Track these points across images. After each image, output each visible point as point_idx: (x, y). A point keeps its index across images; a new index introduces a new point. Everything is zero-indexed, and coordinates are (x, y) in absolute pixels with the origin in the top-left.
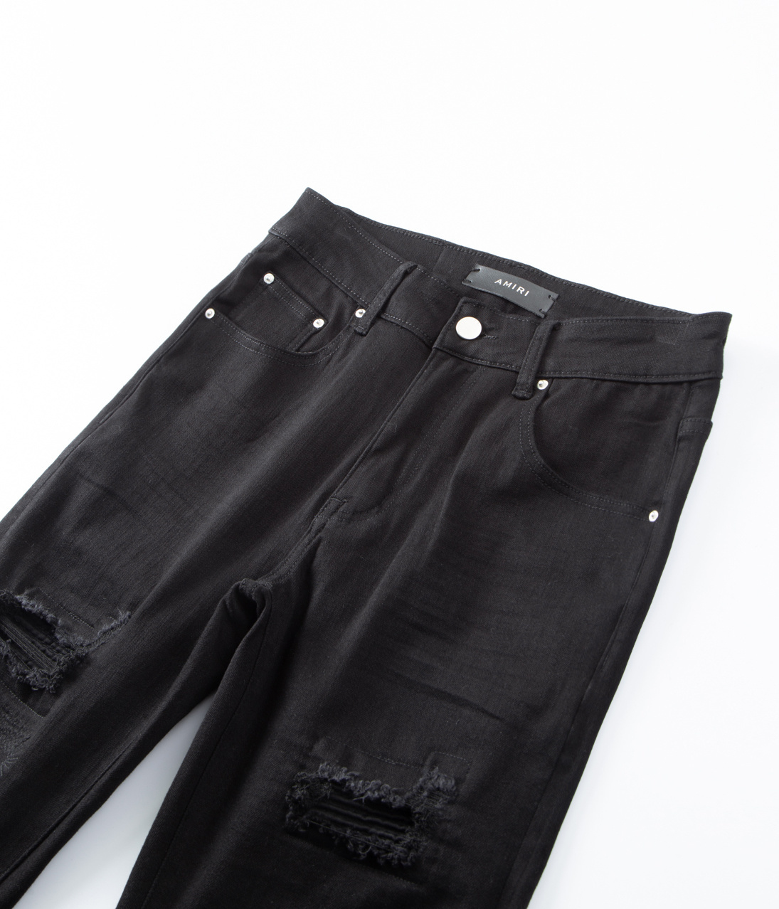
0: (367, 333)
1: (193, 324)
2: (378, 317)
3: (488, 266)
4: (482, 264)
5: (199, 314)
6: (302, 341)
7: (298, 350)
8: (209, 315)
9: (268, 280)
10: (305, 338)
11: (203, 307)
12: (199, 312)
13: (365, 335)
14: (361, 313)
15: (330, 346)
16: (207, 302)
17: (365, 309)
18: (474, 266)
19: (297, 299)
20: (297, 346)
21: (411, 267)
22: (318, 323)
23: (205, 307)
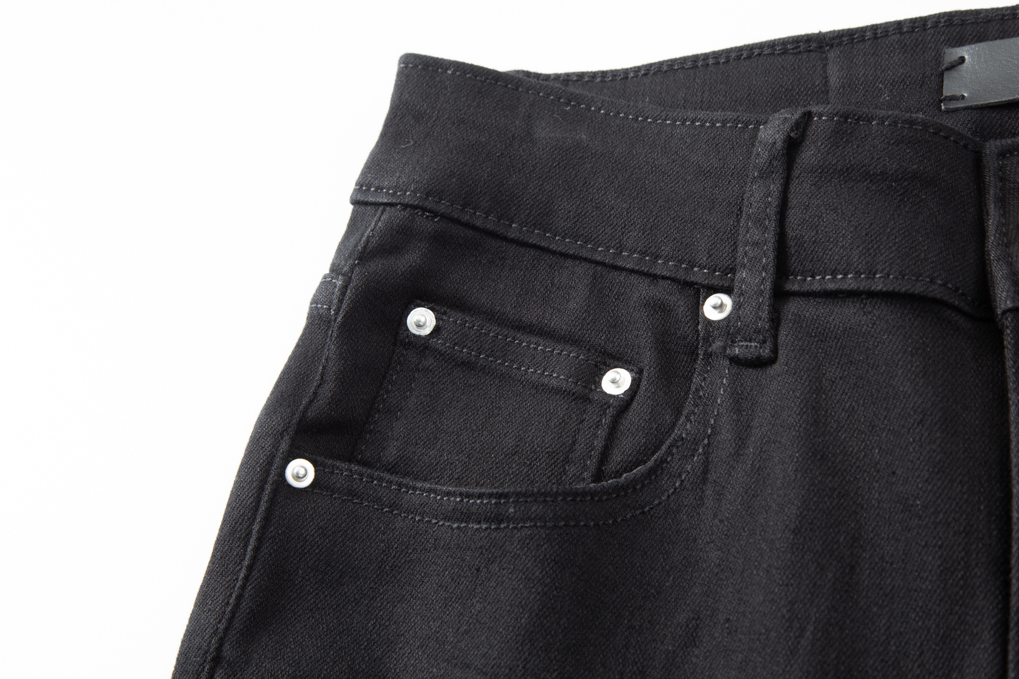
0: (775, 351)
1: (267, 519)
2: (780, 295)
3: (980, 38)
4: (961, 42)
5: (268, 488)
6: (599, 444)
7: (598, 477)
8: (298, 477)
9: (419, 326)
10: (602, 433)
11: (270, 464)
12: (264, 481)
13: (772, 361)
14: (720, 307)
15: (685, 428)
16: (276, 446)
17: (728, 291)
18: (938, 57)
19: (525, 341)
20: (592, 464)
21: (797, 125)
22: (614, 382)
23: (277, 462)
